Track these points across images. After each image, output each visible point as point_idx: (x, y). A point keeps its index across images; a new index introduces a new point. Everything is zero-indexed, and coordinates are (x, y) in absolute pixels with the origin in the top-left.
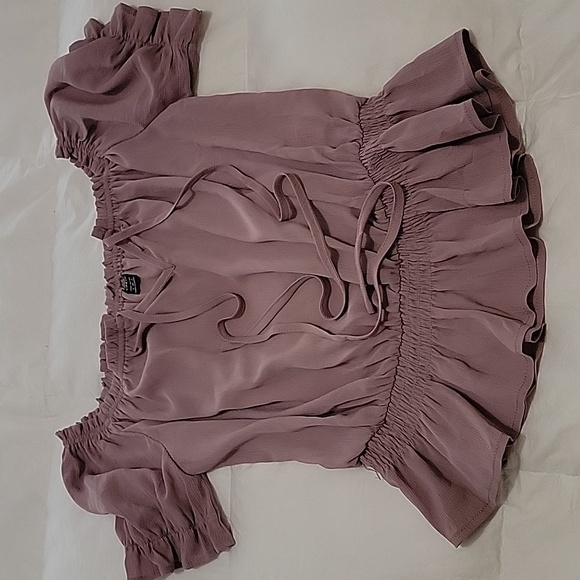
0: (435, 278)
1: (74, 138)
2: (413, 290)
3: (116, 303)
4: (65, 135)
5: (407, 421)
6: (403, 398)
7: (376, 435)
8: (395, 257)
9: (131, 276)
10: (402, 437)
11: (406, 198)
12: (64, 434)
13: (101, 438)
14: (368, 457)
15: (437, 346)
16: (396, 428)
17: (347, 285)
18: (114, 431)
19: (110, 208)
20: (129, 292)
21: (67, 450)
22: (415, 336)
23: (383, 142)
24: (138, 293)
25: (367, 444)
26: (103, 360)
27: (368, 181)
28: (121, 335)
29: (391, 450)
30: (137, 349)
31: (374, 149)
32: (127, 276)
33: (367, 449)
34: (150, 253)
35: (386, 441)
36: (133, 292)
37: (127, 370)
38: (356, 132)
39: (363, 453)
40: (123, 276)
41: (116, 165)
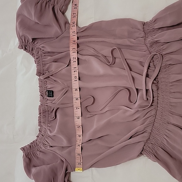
0: (171, 87)
1: (27, 42)
2: (163, 92)
3: (44, 101)
4: (23, 41)
5: (158, 138)
6: (157, 130)
7: (146, 144)
8: (156, 80)
9: (50, 91)
10: (156, 144)
11: (163, 58)
12: (23, 149)
13: (38, 151)
14: (144, 152)
15: (171, 111)
16: (153, 141)
17: (137, 90)
18: (43, 148)
19: (42, 66)
20: (49, 96)
21: (25, 155)
22: (162, 108)
23: (156, 38)
24: (53, 97)
25: (143, 148)
26: (40, 122)
27: (148, 52)
28: (47, 113)
29: (152, 149)
30: (53, 118)
31: (152, 40)
32: (48, 91)
33: (143, 149)
34: (58, 82)
35: (150, 145)
36: (51, 97)
37: (50, 125)
38: (143, 34)
39: (142, 151)
40: (47, 91)
41: (44, 50)
